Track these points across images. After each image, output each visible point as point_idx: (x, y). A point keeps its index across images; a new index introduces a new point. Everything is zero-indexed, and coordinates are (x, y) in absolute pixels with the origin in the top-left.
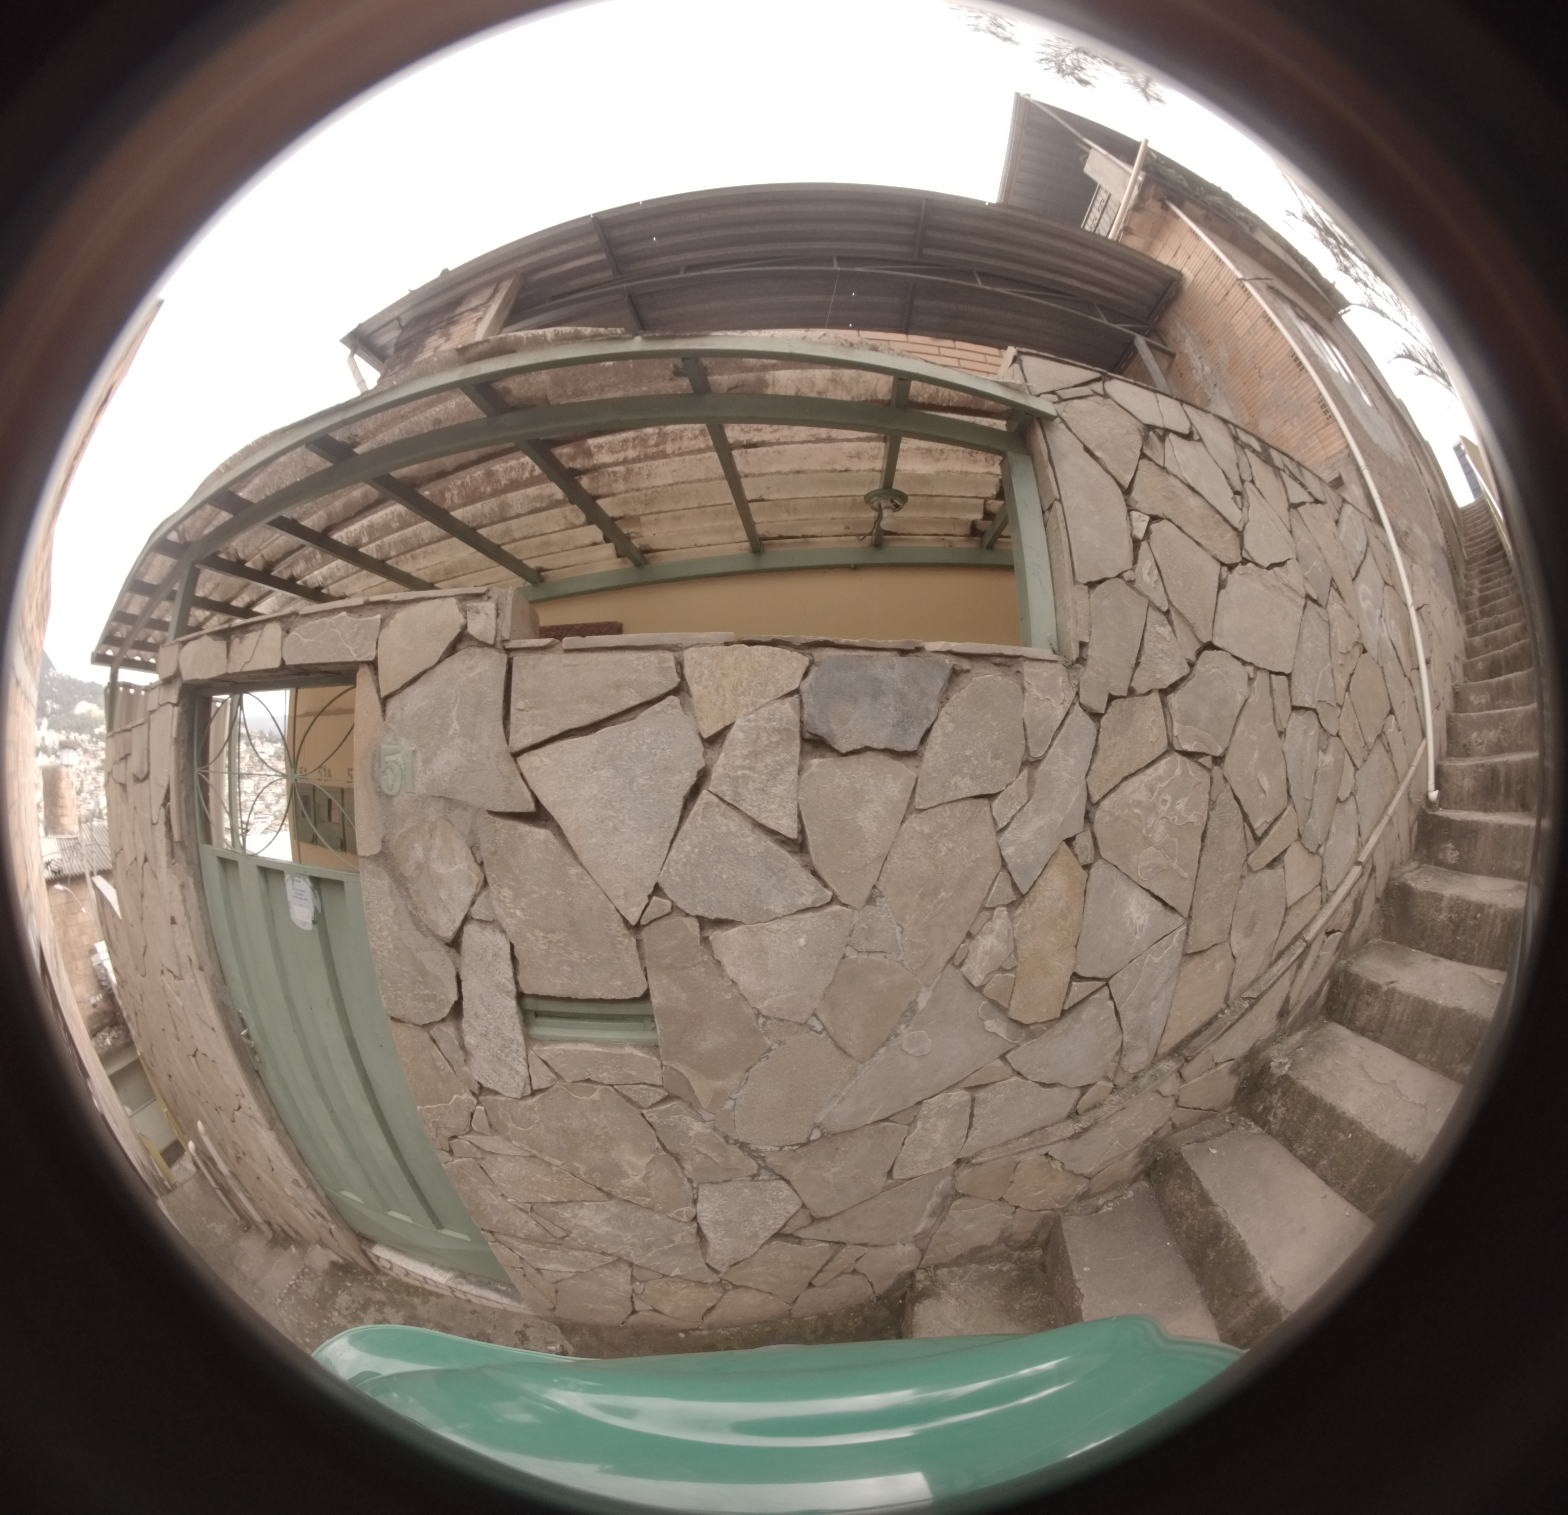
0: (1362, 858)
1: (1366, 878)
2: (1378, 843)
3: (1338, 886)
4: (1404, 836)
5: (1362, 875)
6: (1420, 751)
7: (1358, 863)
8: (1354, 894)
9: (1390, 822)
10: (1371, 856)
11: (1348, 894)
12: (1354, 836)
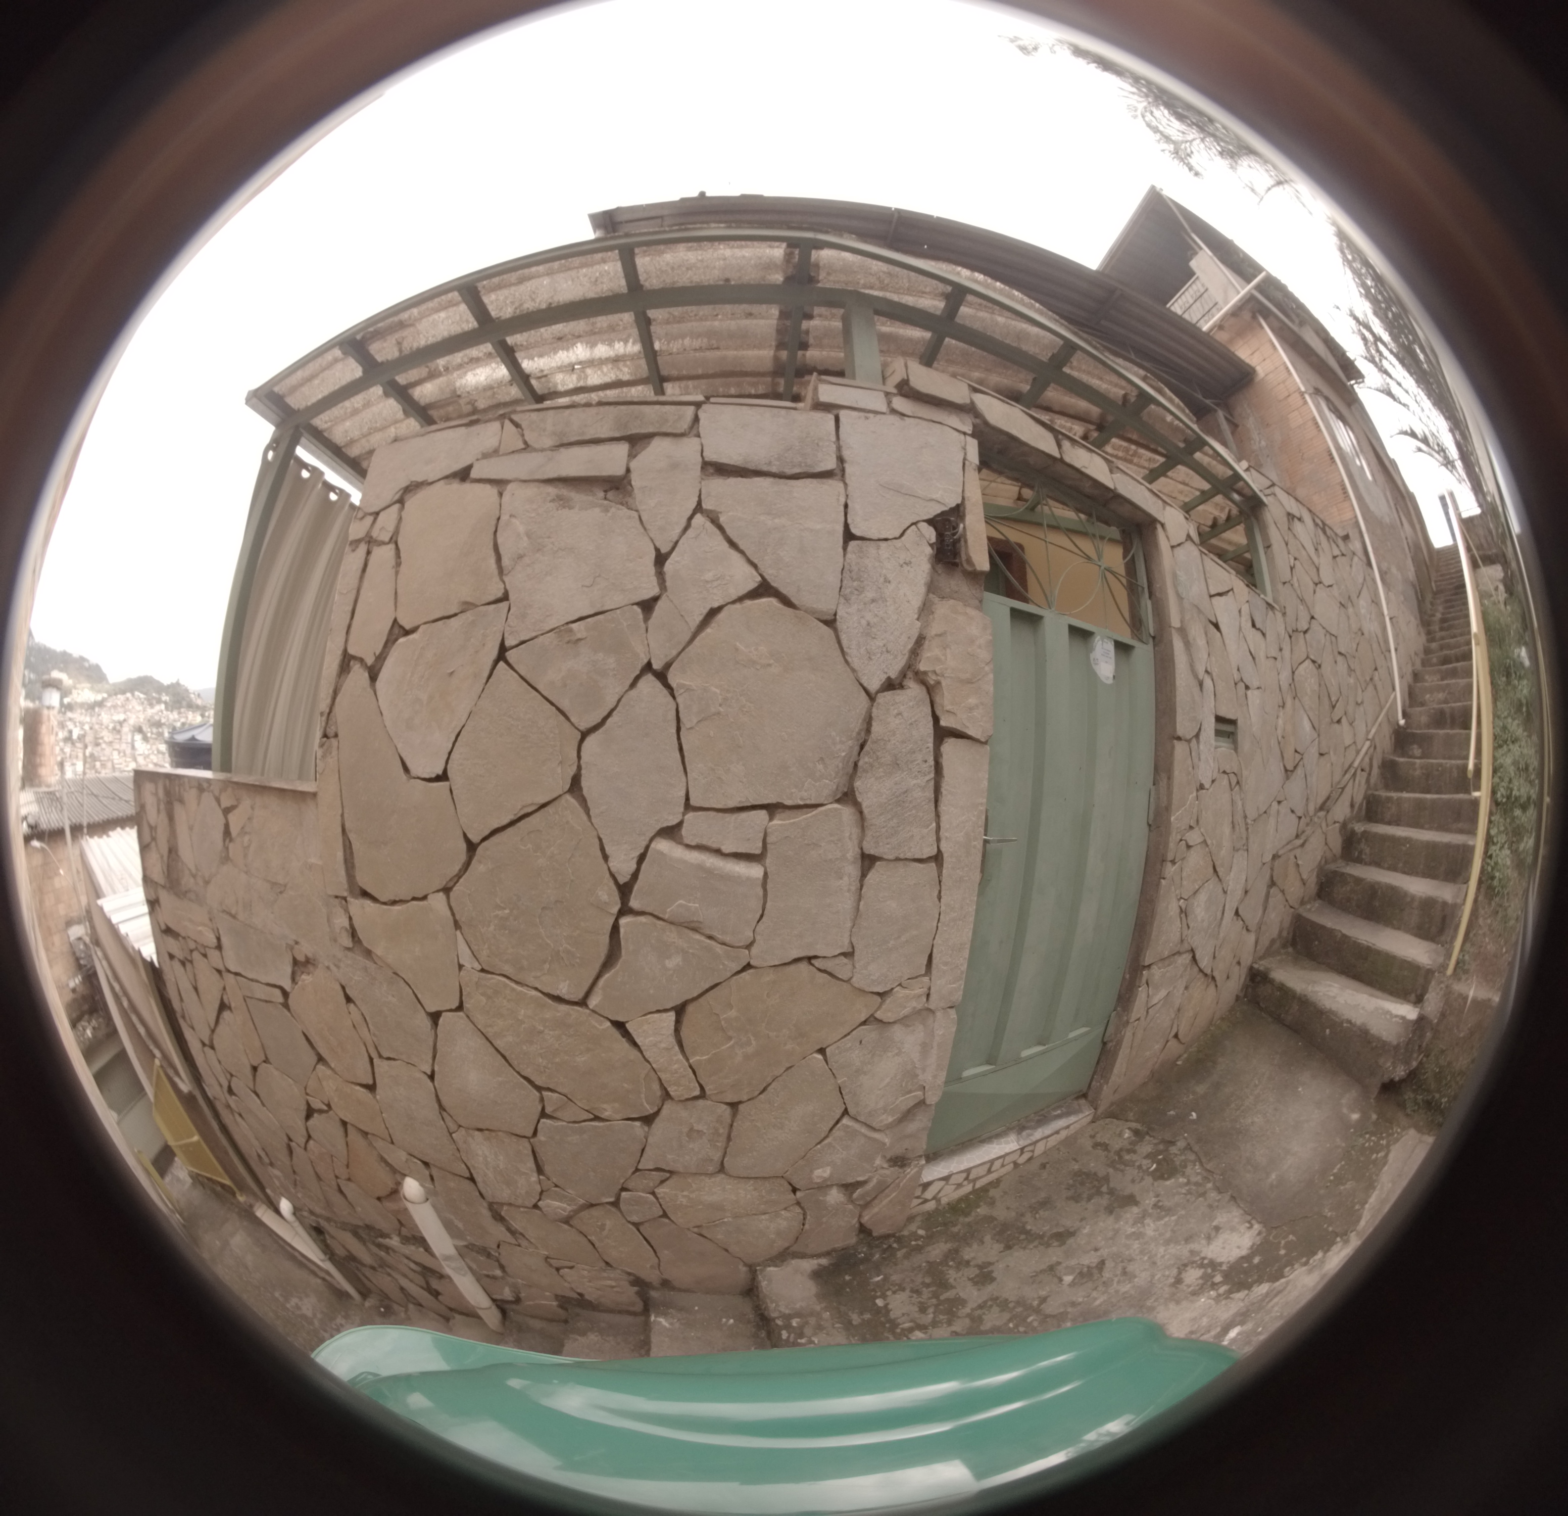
0: (1370, 737)
1: (1372, 749)
2: (1375, 733)
3: (1362, 747)
4: (1388, 738)
5: (1370, 747)
6: (1392, 696)
7: (1368, 740)
8: (1369, 753)
9: (1380, 725)
10: (1373, 737)
11: (1366, 753)
12: (1364, 725)
